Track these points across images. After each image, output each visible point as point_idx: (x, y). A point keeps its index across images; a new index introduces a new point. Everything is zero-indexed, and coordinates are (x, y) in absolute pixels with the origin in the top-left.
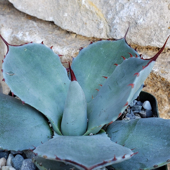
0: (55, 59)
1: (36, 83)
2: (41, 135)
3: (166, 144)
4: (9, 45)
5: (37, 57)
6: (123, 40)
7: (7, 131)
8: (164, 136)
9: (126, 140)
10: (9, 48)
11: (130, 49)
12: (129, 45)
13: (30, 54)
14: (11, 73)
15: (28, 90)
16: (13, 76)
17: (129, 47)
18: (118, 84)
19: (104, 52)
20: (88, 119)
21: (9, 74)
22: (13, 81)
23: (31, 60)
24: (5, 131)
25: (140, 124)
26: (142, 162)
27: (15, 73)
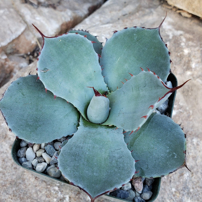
0: (88, 46)
1: (68, 75)
2: (69, 124)
3: (168, 151)
4: (44, 37)
5: (71, 46)
6: (157, 30)
7: (40, 126)
8: (169, 142)
9: (137, 138)
10: (45, 41)
11: (161, 42)
12: (162, 38)
13: (65, 44)
14: (45, 70)
15: (60, 84)
16: (47, 72)
17: (161, 39)
18: (139, 90)
19: (137, 38)
20: (110, 108)
21: (43, 71)
22: (46, 78)
23: (65, 49)
24: (38, 127)
25: (153, 122)
26: (143, 168)
27: (49, 69)
